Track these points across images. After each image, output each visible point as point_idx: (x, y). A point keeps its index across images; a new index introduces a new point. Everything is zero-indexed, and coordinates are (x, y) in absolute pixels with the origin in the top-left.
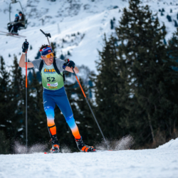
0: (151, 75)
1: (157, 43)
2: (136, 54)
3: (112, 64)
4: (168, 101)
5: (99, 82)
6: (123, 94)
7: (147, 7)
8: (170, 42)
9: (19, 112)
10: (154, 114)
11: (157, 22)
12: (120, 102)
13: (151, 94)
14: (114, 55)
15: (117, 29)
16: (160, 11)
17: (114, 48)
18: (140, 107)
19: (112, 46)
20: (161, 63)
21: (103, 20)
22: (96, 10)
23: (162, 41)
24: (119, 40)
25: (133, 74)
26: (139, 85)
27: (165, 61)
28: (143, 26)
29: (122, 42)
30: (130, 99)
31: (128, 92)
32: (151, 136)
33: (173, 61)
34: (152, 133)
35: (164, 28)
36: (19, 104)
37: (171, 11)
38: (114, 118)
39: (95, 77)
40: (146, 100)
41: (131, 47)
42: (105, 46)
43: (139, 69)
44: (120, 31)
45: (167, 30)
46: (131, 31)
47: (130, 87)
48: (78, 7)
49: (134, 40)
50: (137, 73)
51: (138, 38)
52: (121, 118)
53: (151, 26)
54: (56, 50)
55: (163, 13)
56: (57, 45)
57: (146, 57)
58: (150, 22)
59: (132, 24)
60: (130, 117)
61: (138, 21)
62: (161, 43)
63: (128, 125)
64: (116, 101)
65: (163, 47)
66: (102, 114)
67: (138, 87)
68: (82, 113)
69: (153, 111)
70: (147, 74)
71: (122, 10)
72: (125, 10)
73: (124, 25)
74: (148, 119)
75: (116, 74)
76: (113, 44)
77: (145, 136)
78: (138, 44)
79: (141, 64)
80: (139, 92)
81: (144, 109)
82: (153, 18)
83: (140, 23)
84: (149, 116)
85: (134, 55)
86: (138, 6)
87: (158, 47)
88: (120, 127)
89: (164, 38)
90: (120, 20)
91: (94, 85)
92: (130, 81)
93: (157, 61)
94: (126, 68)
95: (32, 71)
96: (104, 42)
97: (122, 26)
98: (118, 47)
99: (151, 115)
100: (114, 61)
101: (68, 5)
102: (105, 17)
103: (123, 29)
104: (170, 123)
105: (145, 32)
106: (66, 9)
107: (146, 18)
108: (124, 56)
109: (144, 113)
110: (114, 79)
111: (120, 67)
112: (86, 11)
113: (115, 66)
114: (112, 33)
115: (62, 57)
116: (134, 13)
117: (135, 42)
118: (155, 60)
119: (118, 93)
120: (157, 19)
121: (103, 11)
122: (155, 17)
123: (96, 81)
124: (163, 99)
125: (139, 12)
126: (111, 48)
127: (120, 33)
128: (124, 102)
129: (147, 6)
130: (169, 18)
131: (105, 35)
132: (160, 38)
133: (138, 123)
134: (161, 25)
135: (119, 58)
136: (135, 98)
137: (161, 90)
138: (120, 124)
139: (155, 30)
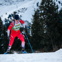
0: (52, 24)
1: (55, 12)
2: (47, 16)
3: (37, 20)
4: (59, 34)
5: (33, 27)
6: (42, 31)
8: (60, 11)
9: (1, 38)
10: (54, 39)
11: (55, 4)
12: (40, 34)
13: (53, 31)
14: (38, 16)
15: (39, 6)
17: (38, 14)
18: (48, 36)
19: (38, 13)
20: (56, 20)
23: (57, 11)
24: (40, 11)
25: (45, 24)
26: (48, 28)
27: (58, 19)
28: (49, 5)
29: (41, 11)
30: (44, 33)
31: (44, 31)
32: (53, 47)
33: (61, 19)
34: (53, 46)
35: (57, 6)
36: (2, 35)
38: (38, 41)
39: (31, 25)
40: (51, 34)
41: (45, 13)
42: (35, 13)
43: (48, 22)
44: (41, 7)
45: (58, 7)
46: (45, 7)
47: (44, 29)
49: (46, 11)
50: (47, 23)
51: (47, 10)
52: (41, 41)
53: (53, 5)
57: (51, 17)
58: (52, 4)
59: (45, 5)
60: (44, 40)
61: (47, 3)
62: (56, 12)
63: (44, 43)
64: (39, 34)
65: (57, 13)
66: (34, 39)
67: (48, 29)
68: (26, 39)
73: (42, 5)
74: (51, 41)
75: (39, 24)
76: (38, 12)
77: (50, 47)
78: (48, 12)
79: (49, 20)
80: (48, 31)
81: (50, 37)
82: (53, 2)
83: (48, 4)
84: (52, 40)
85: (46, 16)
87: (55, 13)
88: (41, 44)
89: (57, 10)
90: (41, 3)
91: (31, 28)
92: (44, 26)
93: (55, 19)
94: (43, 21)
95: (7, 23)
96: (35, 11)
97: (41, 5)
98: (40, 13)
99: (53, 39)
100: (38, 19)
104: (60, 42)
105: (50, 8)
107: (51, 2)
108: (42, 17)
109: (50, 39)
110: (38, 26)
111: (40, 21)
113: (39, 21)
114: (38, 8)
117: (46, 12)
118: (54, 18)
119: (40, 31)
120: (55, 3)
122: (54, 2)
123: (31, 26)
124: (57, 33)
126: (37, 14)
127: (40, 8)
128: (42, 35)
130: (59, 2)
131: (35, 9)
132: (56, 10)
133: (47, 43)
134: (56, 5)
135: (40, 18)
136: (46, 33)
137: (56, 30)
138: (40, 43)
139: (54, 7)
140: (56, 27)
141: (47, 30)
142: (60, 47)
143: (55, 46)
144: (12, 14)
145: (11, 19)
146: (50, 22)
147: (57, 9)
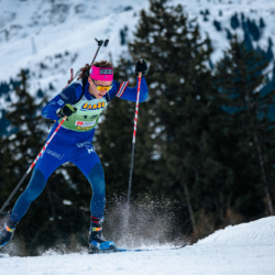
0: (187, 121)
1: (198, 67)
4: (217, 164)
5: (102, 134)
6: (142, 153)
7: (180, 8)
8: (219, 65)
10: (194, 187)
11: (196, 33)
13: (189, 153)
15: (130, 45)
16: (202, 13)
17: (126, 77)
18: (170, 175)
19: (121, 74)
20: (204, 101)
21: (108, 31)
22: (95, 13)
23: (206, 64)
24: (134, 64)
25: (158, 120)
26: (168, 138)
27: (211, 97)
28: (173, 39)
30: (154, 162)
31: (152, 149)
32: (190, 222)
33: (224, 96)
34: (192, 217)
35: (208, 41)
37: (221, 14)
40: (181, 163)
41: (155, 75)
43: (169, 110)
44: (135, 49)
45: (214, 45)
46: (154, 49)
47: (154, 141)
48: (66, 8)
49: (159, 62)
51: (163, 60)
53: (187, 40)
54: (29, 81)
55: (208, 17)
56: (31, 74)
57: (180, 90)
58: (185, 32)
59: (155, 37)
61: (165, 31)
62: (204, 67)
65: (208, 73)
67: (168, 142)
68: (74, 186)
69: (192, 180)
70: (181, 119)
71: (138, 14)
72: (143, 13)
73: (142, 37)
74: (184, 196)
76: (124, 71)
78: (166, 70)
79: (172, 103)
80: (169, 149)
81: (178, 177)
82: (191, 27)
83: (169, 35)
84: (186, 189)
85: (159, 88)
86: (164, 5)
87: (199, 73)
89: (208, 59)
90: (135, 30)
91: (94, 139)
92: (153, 132)
93: (198, 98)
94: (147, 110)
97: (139, 40)
98: (132, 75)
99: (190, 187)
101: (48, 6)
102: (112, 24)
103: (141, 45)
104: (221, 200)
105: (177, 50)
106: (45, 12)
107: (179, 26)
109: (177, 185)
110: (127, 129)
112: (78, 15)
113: (129, 106)
114: (124, 52)
115: (40, 93)
116: (159, 17)
117: (160, 67)
118: (194, 95)
120: (197, 27)
121: (107, 15)
122: (194, 24)
123: (97, 132)
124: (209, 160)
125: (166, 16)
126: (122, 78)
127: (135, 52)
128: (145, 167)
129: (180, 6)
130: (217, 25)
131: (110, 55)
132: (202, 59)
134: (204, 37)
136: (162, 161)
137: (205, 145)
139: (193, 45)
140: (204, 133)
141: (165, 147)
142: (222, 218)
143: (202, 216)
144: (12, 82)
145: (8, 99)
146: (178, 114)
147: (205, 57)
